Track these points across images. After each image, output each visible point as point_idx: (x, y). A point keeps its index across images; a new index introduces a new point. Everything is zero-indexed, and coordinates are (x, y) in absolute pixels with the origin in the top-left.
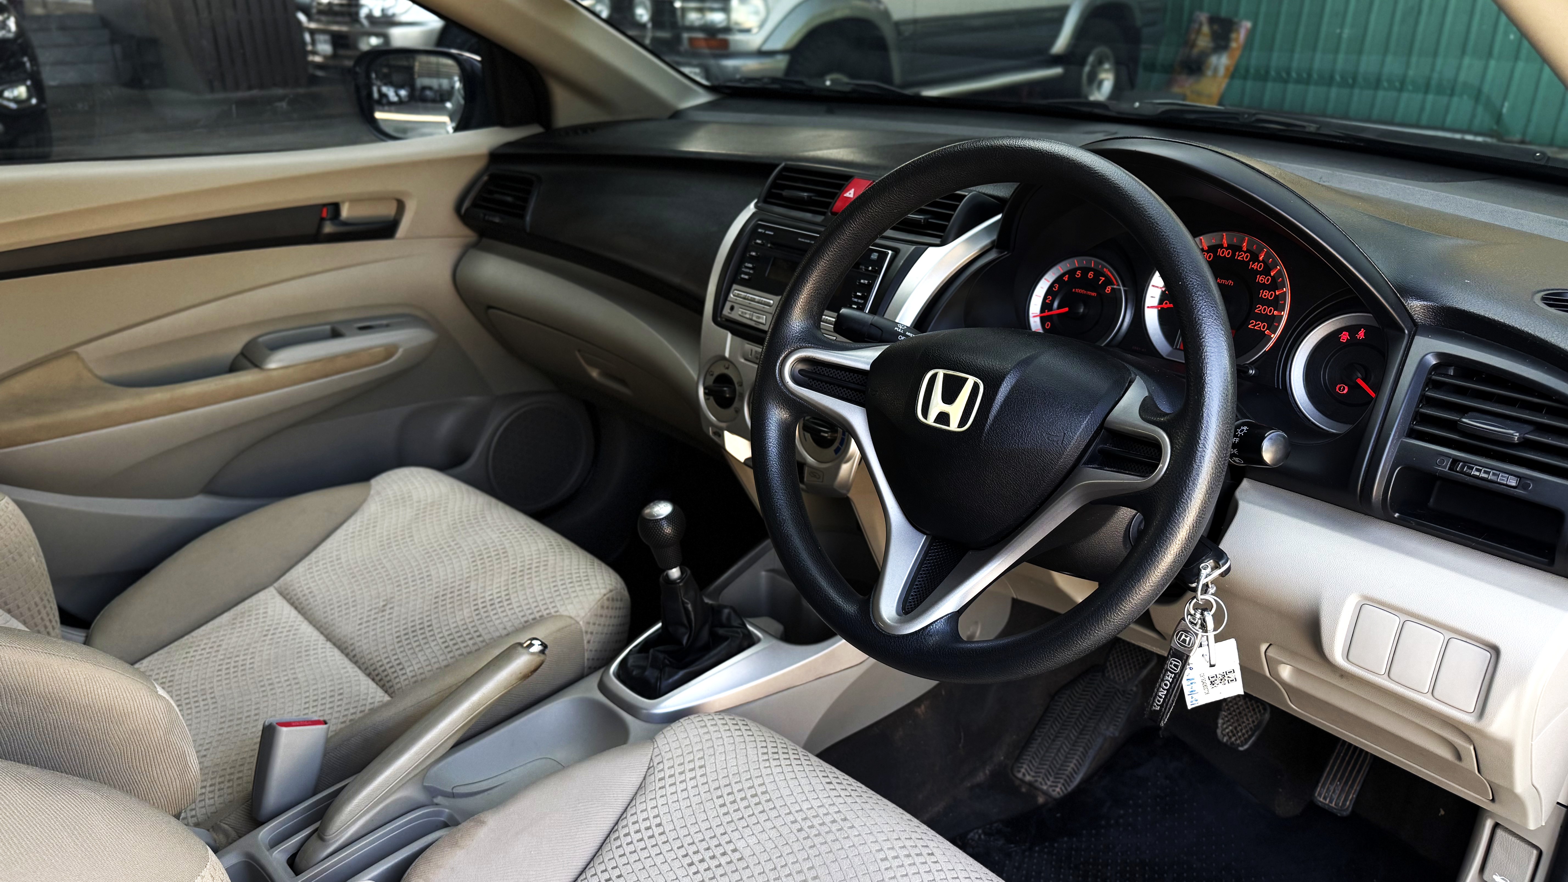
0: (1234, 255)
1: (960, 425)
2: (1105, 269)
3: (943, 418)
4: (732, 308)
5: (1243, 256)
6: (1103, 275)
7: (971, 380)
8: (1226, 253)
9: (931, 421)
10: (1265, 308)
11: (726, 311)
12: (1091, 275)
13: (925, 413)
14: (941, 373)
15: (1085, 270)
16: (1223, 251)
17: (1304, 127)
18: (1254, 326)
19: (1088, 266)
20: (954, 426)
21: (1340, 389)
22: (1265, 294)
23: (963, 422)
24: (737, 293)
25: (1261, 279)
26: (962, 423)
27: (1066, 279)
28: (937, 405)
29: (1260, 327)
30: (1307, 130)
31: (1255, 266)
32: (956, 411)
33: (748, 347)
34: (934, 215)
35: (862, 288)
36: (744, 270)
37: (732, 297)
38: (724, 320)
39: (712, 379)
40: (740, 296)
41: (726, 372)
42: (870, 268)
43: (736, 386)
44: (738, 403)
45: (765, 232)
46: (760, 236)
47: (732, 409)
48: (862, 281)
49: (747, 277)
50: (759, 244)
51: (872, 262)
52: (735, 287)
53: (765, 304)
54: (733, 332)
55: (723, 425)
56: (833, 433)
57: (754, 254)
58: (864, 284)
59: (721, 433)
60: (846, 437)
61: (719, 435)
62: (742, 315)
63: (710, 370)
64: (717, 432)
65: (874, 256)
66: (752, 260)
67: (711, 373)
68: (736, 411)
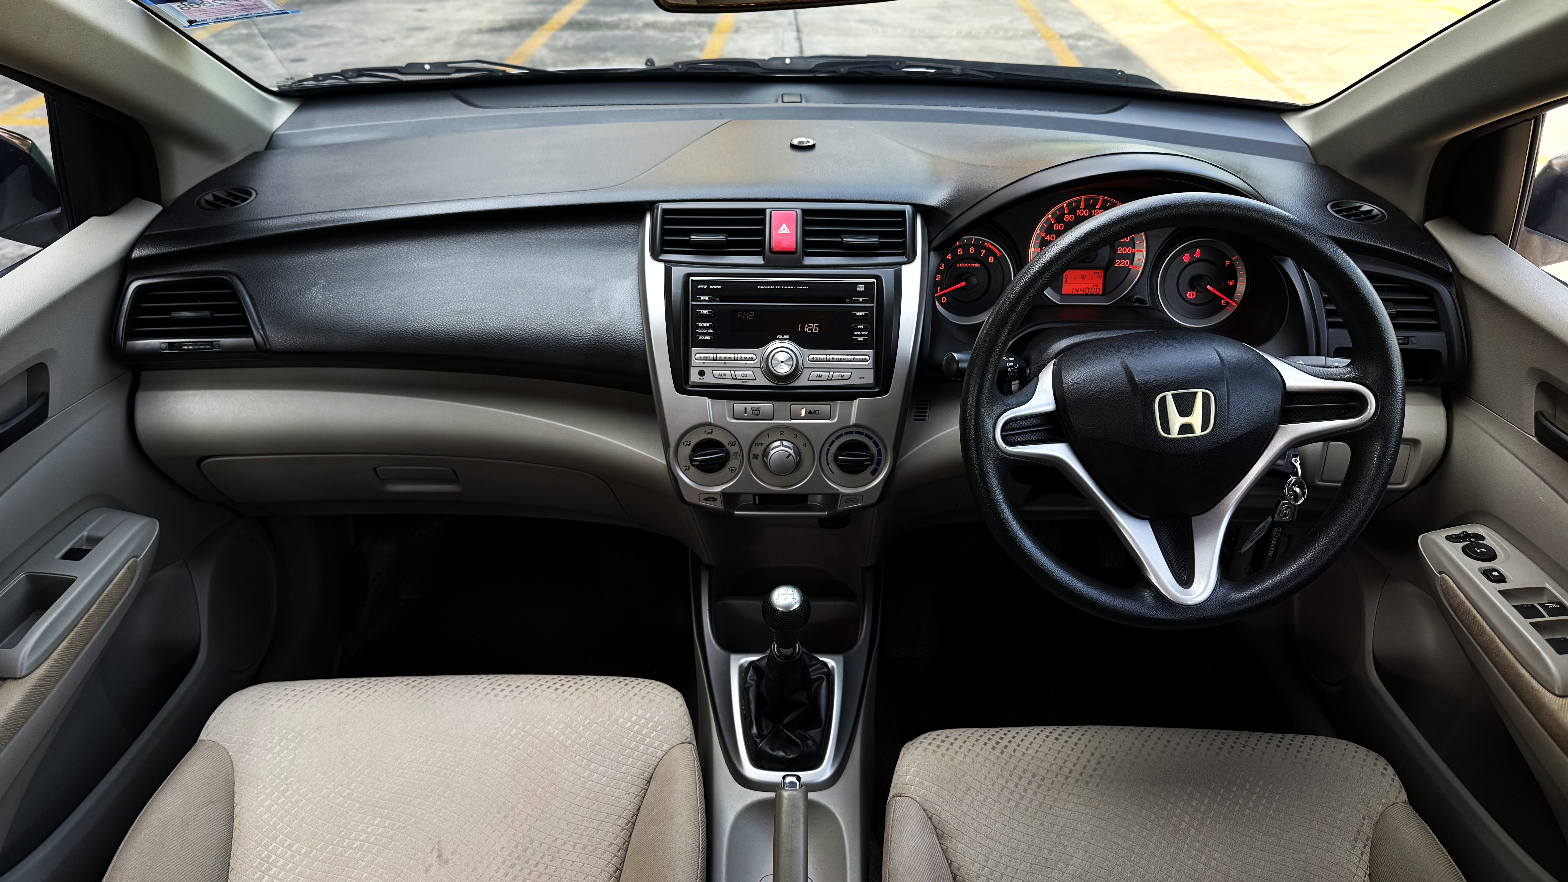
1: (1203, 429)
2: (986, 244)
3: (1186, 428)
4: (702, 373)
6: (984, 248)
7: (1200, 393)
8: (1084, 212)
9: (1175, 433)
10: (1125, 249)
11: (694, 377)
12: (972, 250)
13: (1167, 429)
14: (1169, 395)
15: (966, 247)
16: (1082, 212)
17: (951, 69)
18: (1120, 264)
19: (968, 243)
20: (1198, 431)
21: (1190, 295)
23: (1205, 426)
24: (699, 356)
26: (1204, 428)
27: (950, 258)
28: (1176, 421)
29: (1124, 264)
30: (954, 72)
32: (1196, 419)
33: (740, 406)
34: (881, 235)
35: (861, 320)
36: (700, 331)
37: (694, 362)
38: (692, 386)
39: (689, 448)
40: (705, 359)
41: (710, 436)
42: (861, 300)
43: (728, 447)
44: (733, 463)
45: (708, 287)
46: (704, 292)
47: (726, 470)
48: (858, 314)
49: (708, 337)
50: (706, 301)
51: (861, 294)
52: (694, 350)
53: (746, 359)
54: (712, 396)
55: (718, 489)
56: (872, 456)
57: (705, 312)
58: (862, 316)
59: (718, 497)
60: (883, 458)
61: (714, 500)
62: (720, 377)
63: (684, 440)
64: (711, 498)
65: (861, 288)
66: (704, 318)
67: (686, 443)
68: (733, 471)
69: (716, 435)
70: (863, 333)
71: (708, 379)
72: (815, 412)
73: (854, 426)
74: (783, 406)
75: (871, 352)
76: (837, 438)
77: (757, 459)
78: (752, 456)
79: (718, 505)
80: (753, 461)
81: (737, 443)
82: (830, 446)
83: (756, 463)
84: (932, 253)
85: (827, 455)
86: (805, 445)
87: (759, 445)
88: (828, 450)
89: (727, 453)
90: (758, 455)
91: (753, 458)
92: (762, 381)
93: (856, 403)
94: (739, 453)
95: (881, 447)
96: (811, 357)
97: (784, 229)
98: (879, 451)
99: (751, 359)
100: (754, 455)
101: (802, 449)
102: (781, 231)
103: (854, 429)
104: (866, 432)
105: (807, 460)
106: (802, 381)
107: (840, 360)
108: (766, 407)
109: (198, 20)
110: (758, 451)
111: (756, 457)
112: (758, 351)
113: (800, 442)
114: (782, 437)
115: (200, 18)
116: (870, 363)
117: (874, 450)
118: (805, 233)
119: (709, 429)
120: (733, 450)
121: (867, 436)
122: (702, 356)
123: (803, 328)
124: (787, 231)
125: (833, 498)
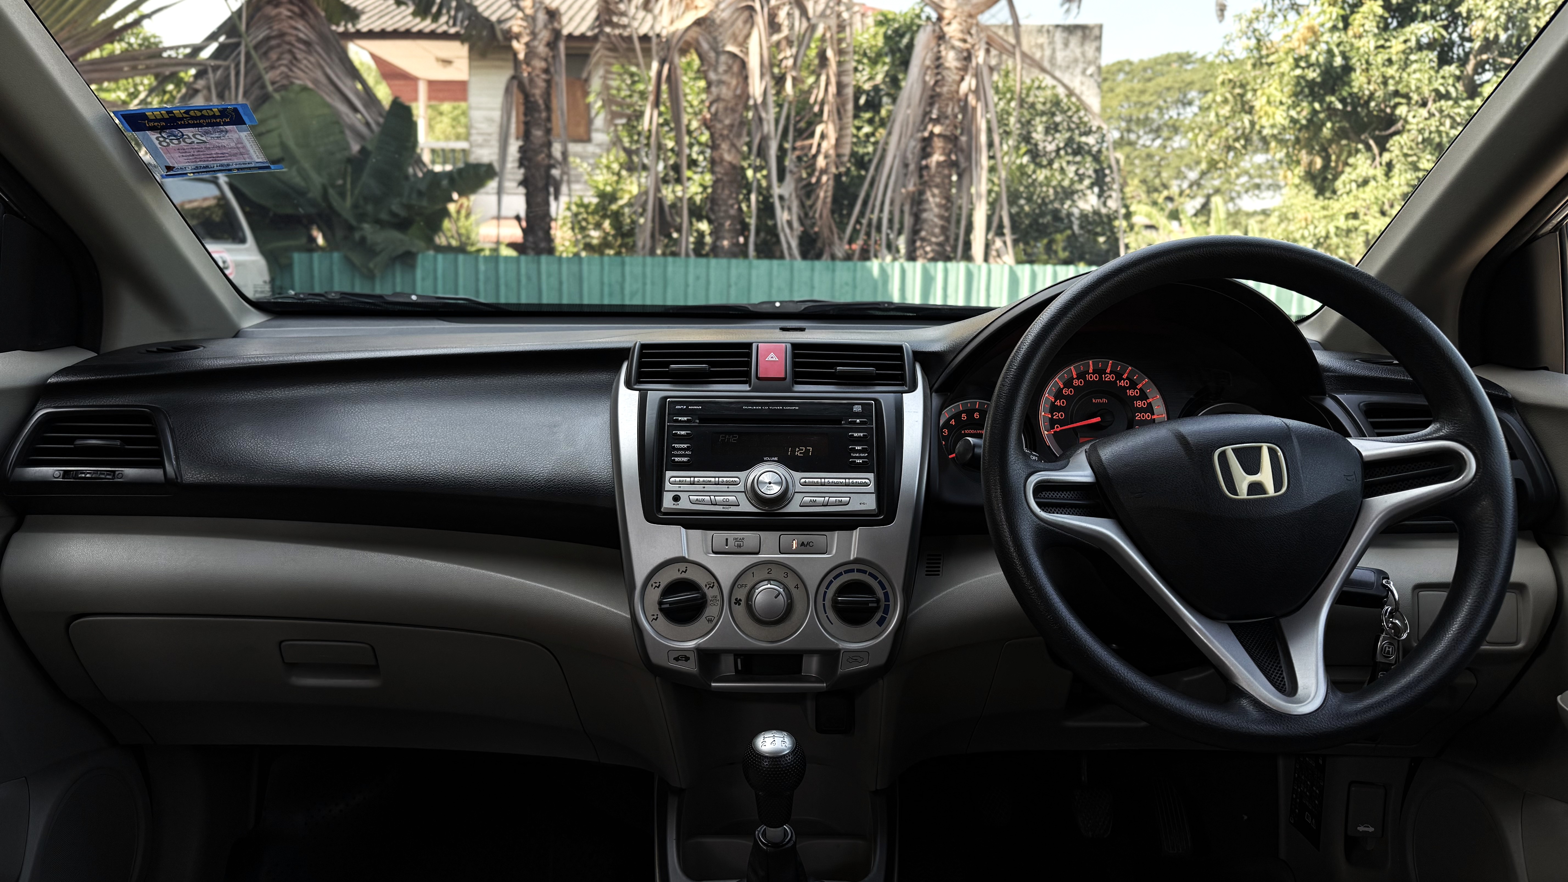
0: (1101, 378)
1: (1277, 489)
3: (1256, 488)
4: (676, 499)
5: (1109, 378)
7: (1265, 447)
8: (1094, 377)
11: (668, 502)
13: (1233, 489)
14: (1229, 449)
15: (970, 412)
16: (1091, 376)
19: (973, 408)
20: (1271, 492)
22: (1139, 404)
23: (1278, 486)
24: (674, 480)
25: (1130, 392)
28: (1243, 481)
31: (1122, 383)
32: (1265, 476)
33: (720, 536)
34: (878, 367)
35: (858, 441)
36: (676, 452)
37: (668, 486)
38: (665, 514)
39: (658, 591)
40: (681, 483)
41: (684, 575)
42: (858, 421)
43: (706, 589)
44: (711, 610)
45: (687, 407)
46: (682, 413)
47: (703, 620)
48: (856, 435)
49: (685, 459)
50: (684, 421)
51: (858, 415)
52: (669, 474)
53: (728, 484)
54: (688, 525)
55: (691, 644)
56: (878, 601)
57: (683, 433)
58: (860, 437)
59: (693, 657)
60: (891, 603)
61: (687, 659)
62: (697, 502)
63: (652, 582)
64: (682, 656)
65: (857, 409)
66: (681, 439)
67: (654, 585)
68: (710, 621)
69: (693, 575)
70: (862, 455)
71: (684, 504)
72: (808, 543)
73: (857, 561)
74: (770, 538)
75: (871, 476)
76: (835, 578)
77: (739, 604)
78: (733, 601)
79: (691, 667)
80: (736, 607)
81: (716, 584)
82: (827, 588)
83: (740, 610)
84: (934, 394)
85: (824, 600)
86: (797, 587)
87: (742, 586)
88: (825, 592)
89: (704, 596)
90: (740, 600)
91: (735, 603)
92: (746, 506)
93: (856, 533)
94: (719, 598)
95: (889, 589)
96: (803, 480)
97: (772, 357)
98: (886, 595)
99: (735, 484)
100: (736, 599)
101: (794, 591)
102: (769, 358)
103: (855, 567)
104: (869, 570)
105: (799, 607)
106: (793, 507)
107: (836, 485)
108: (749, 537)
109: (176, 165)
110: (741, 594)
111: (738, 602)
112: (742, 475)
113: (791, 582)
114: (768, 576)
115: (180, 162)
116: (871, 488)
117: (880, 593)
118: (795, 365)
119: (682, 567)
120: (711, 593)
121: (871, 575)
122: (678, 479)
123: (793, 451)
124: (775, 359)
125: (831, 656)
